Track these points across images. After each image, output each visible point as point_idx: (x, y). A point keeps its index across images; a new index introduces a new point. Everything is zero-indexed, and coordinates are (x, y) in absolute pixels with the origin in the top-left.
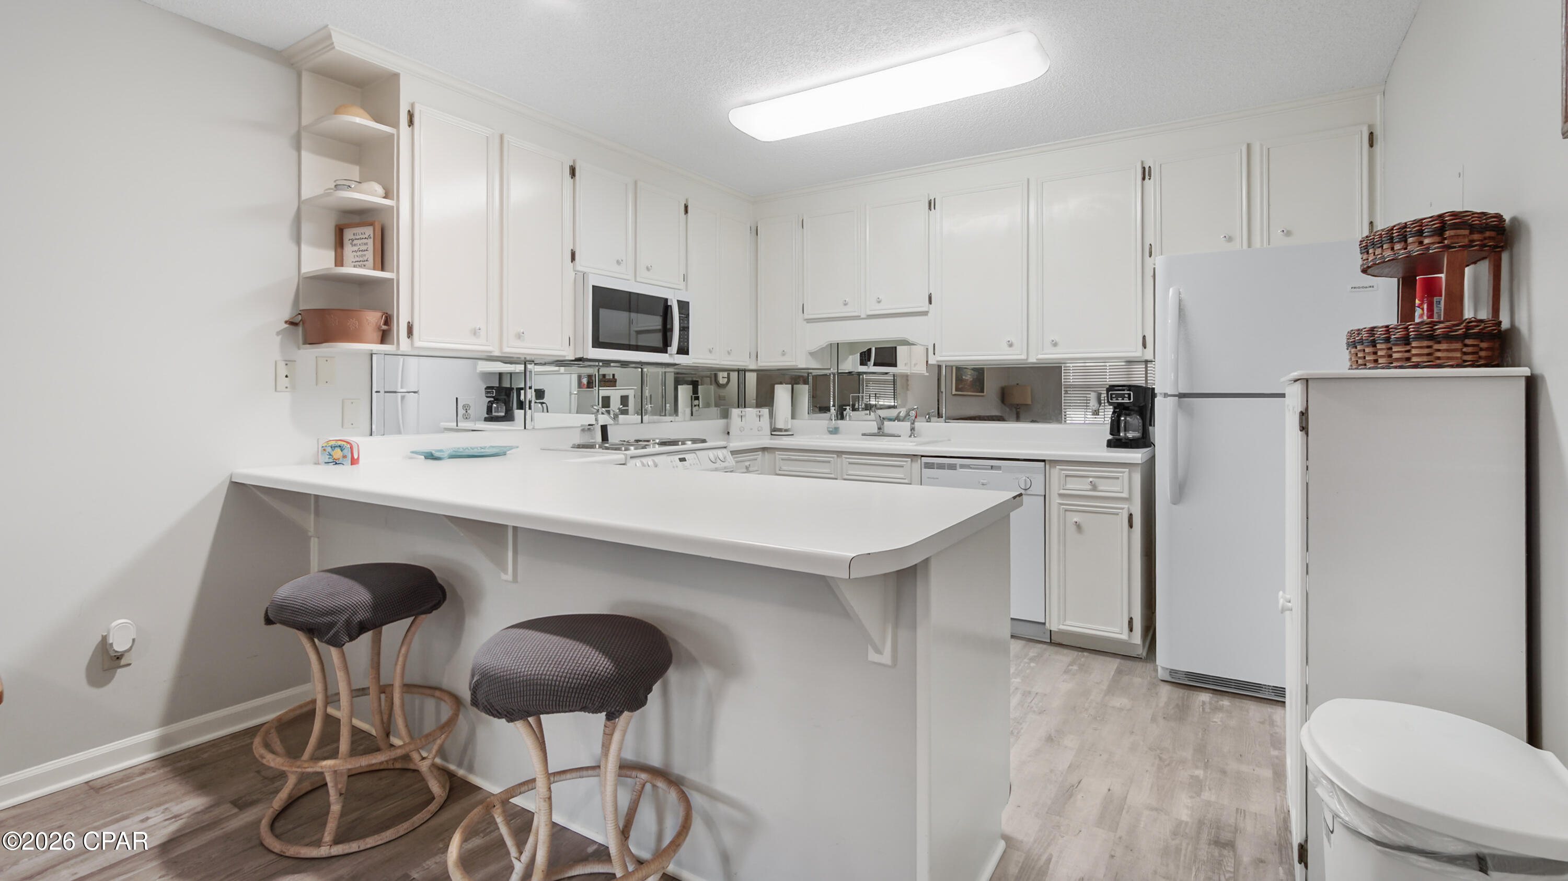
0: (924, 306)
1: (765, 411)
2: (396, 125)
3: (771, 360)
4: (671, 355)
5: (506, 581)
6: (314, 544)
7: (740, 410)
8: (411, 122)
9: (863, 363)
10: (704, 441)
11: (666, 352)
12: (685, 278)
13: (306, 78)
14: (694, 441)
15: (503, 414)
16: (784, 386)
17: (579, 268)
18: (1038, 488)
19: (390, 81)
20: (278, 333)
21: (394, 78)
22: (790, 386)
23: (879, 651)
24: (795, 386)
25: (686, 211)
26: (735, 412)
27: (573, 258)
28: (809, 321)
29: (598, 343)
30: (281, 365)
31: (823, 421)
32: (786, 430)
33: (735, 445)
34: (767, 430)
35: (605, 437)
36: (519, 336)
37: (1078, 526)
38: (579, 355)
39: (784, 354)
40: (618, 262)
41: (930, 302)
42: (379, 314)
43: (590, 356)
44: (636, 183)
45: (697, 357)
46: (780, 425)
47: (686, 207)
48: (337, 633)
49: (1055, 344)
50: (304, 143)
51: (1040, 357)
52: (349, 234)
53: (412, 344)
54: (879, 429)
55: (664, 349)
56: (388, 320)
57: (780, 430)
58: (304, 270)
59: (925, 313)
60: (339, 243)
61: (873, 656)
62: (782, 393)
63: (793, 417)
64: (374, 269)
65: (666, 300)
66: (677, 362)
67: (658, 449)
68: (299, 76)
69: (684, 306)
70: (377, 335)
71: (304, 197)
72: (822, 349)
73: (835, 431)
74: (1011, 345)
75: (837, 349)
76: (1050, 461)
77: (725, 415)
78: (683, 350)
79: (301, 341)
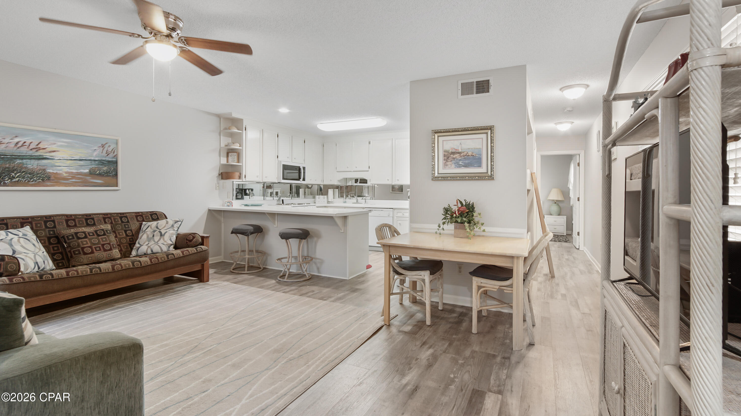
0: (367, 169)
1: (326, 196)
2: (242, 130)
3: (327, 182)
4: (301, 181)
5: (276, 227)
6: (223, 225)
7: (318, 196)
8: (245, 130)
9: (356, 182)
10: (309, 204)
11: (299, 180)
12: (304, 160)
13: (222, 119)
14: (307, 204)
15: (241, 197)
16: (331, 189)
17: (279, 160)
18: (391, 215)
19: (241, 120)
20: (216, 177)
21: (242, 120)
22: (333, 189)
23: (342, 230)
24: (334, 189)
25: (305, 142)
26: (317, 197)
27: (278, 157)
28: (338, 172)
29: (284, 179)
30: (217, 184)
31: (342, 200)
32: (331, 202)
33: (317, 205)
34: (326, 202)
35: (283, 203)
36: (266, 177)
37: (400, 224)
38: (279, 182)
39: (331, 180)
40: (288, 158)
41: (369, 168)
42: (239, 173)
43: (282, 182)
44: (292, 136)
45: (308, 181)
46: (330, 201)
47: (305, 141)
48: (248, 234)
49: (398, 180)
50: (221, 134)
51: (395, 183)
52: (230, 154)
53: (246, 179)
54: (357, 201)
55: (299, 179)
56: (240, 174)
57: (330, 202)
58: (221, 163)
59: (368, 171)
60: (228, 156)
61: (341, 231)
62: (330, 191)
63: (334, 198)
64: (237, 163)
65: (300, 167)
66: (302, 183)
67: (297, 205)
68: (220, 119)
69: (304, 168)
70: (238, 178)
71: (221, 146)
72: (342, 180)
73: (345, 202)
74: (388, 180)
75: (346, 180)
76: (394, 209)
77: (314, 198)
78: (304, 180)
79: (220, 178)
